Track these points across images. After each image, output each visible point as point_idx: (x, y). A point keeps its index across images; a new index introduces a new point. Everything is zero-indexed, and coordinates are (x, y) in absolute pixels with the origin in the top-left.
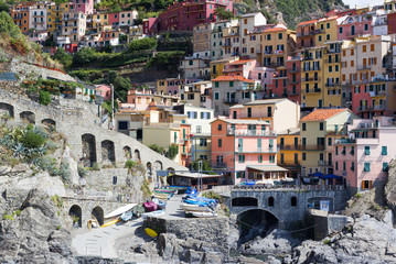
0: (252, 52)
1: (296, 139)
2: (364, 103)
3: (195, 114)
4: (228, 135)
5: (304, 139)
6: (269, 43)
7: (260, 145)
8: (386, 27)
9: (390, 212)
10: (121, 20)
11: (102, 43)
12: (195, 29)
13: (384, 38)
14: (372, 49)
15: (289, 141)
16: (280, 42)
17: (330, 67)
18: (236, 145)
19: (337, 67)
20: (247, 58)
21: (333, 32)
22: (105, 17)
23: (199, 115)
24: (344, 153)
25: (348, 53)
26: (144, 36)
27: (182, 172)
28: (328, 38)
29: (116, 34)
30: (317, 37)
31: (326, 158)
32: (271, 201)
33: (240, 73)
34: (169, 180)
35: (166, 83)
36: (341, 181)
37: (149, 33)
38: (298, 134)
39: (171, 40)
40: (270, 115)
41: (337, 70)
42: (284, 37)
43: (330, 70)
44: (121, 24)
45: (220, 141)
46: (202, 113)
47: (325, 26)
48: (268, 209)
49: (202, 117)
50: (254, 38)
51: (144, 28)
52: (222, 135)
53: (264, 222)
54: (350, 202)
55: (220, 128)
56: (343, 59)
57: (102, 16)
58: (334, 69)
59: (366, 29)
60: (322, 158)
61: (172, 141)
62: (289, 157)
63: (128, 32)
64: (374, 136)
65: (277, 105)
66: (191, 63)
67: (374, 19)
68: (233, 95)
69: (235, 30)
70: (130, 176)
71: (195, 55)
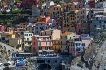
0: (50, 14)
1: (59, 41)
2: (80, 30)
3: (27, 34)
4: (36, 41)
5: (61, 41)
6: (54, 11)
7: (46, 44)
8: (89, 5)
9: (85, 63)
10: (10, 3)
11: (4, 11)
12: (32, 6)
13: (87, 9)
14: (84, 13)
15: (57, 42)
16: (58, 11)
17: (72, 19)
18: (39, 44)
19: (73, 18)
20: (48, 16)
21: (73, 7)
22: (5, 3)
23: (28, 35)
24: (72, 46)
25: (77, 14)
26: (17, 9)
27: (21, 53)
28: (72, 9)
29: (8, 8)
30: (69, 9)
31: (68, 47)
32: (49, 61)
33: (45, 21)
34: (17, 55)
35: (23, 24)
36: (71, 54)
37: (19, 8)
38: (59, 40)
39: (25, 10)
40: (51, 34)
41: (74, 19)
42: (59, 9)
43: (72, 20)
44: (10, 5)
45: (34, 43)
46: (29, 34)
47: (71, 5)
48: (48, 63)
49: (29, 36)
50: (50, 10)
51: (17, 6)
52: (35, 41)
53: (47, 67)
54: (73, 61)
55: (34, 39)
56: (75, 16)
57: (4, 2)
58: (73, 19)
59: (83, 6)
60: (66, 47)
61: (19, 43)
62: (57, 47)
63: (12, 8)
64: (80, 40)
65: (53, 31)
66: (31, 18)
67: (86, 3)
68: (42, 28)
69: (45, 7)
70: (2, 55)
71: (32, 15)
